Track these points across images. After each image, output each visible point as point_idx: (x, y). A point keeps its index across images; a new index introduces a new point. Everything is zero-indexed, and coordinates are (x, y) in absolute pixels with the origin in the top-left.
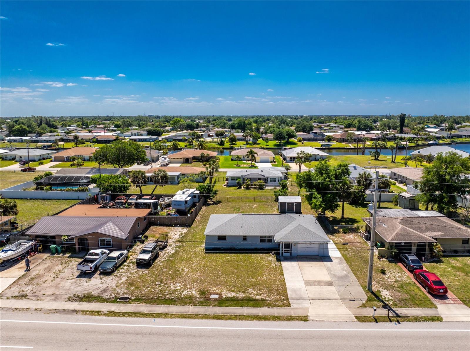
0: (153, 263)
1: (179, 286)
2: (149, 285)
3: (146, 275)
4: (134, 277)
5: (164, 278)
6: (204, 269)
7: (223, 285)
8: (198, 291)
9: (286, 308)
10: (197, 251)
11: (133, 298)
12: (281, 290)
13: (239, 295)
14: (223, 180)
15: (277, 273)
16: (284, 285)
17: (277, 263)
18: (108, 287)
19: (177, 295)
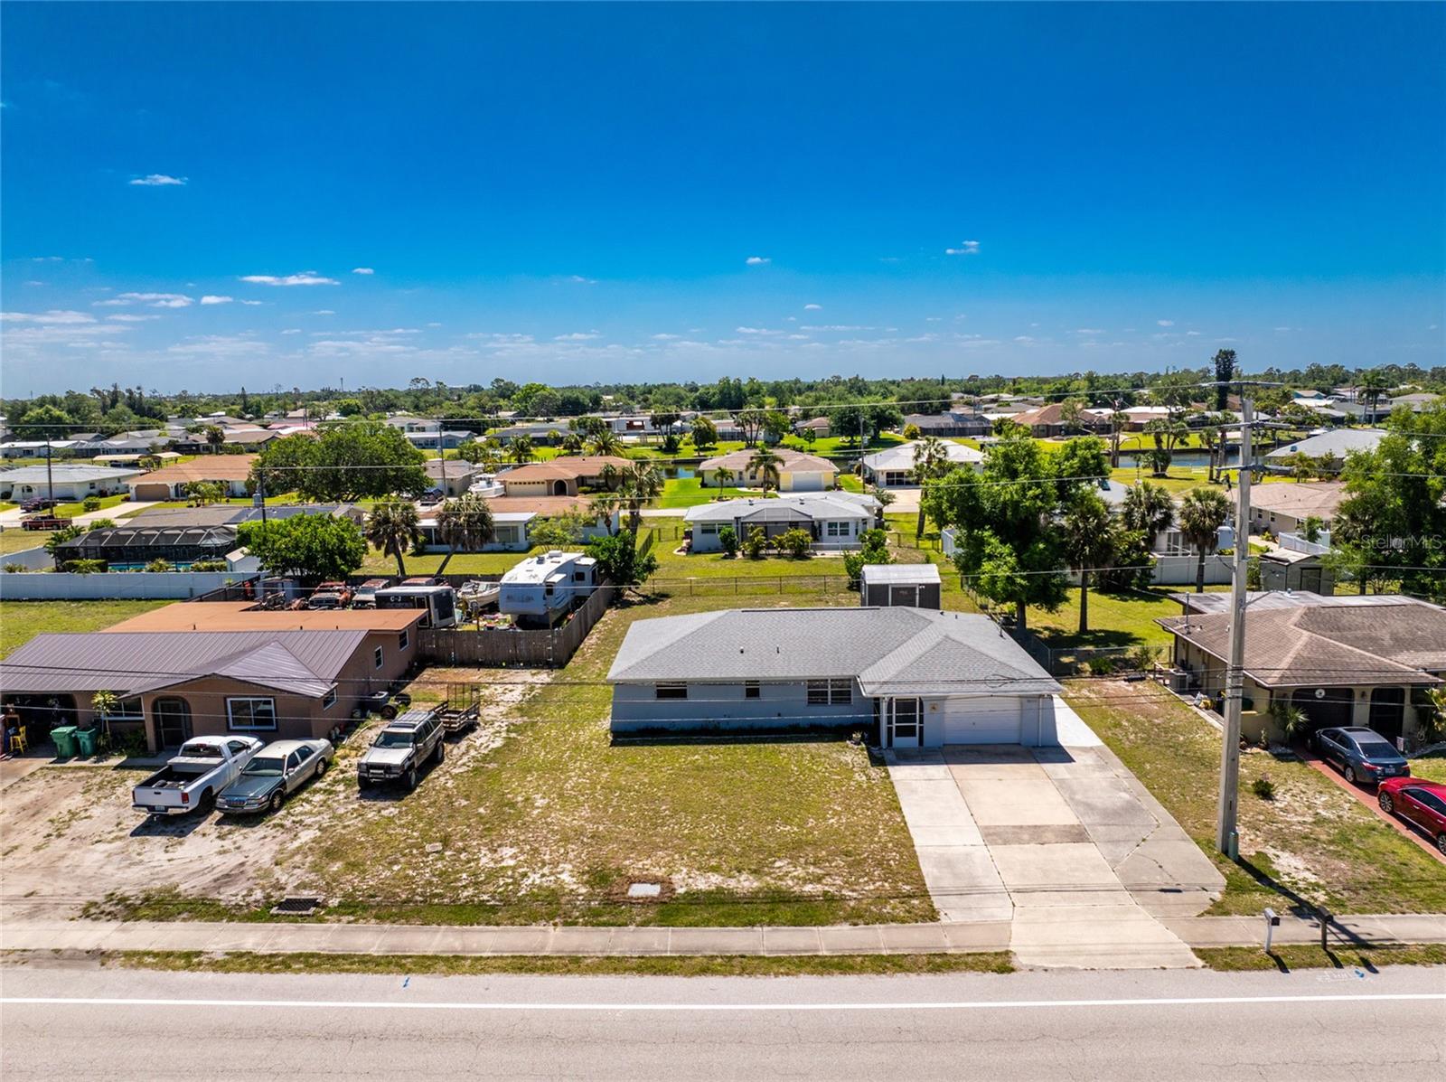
0: (419, 780)
1: (511, 857)
2: (399, 855)
3: (391, 819)
4: (344, 827)
5: (457, 829)
6: (606, 798)
7: (679, 849)
8: (583, 873)
9: (918, 923)
10: (581, 740)
11: (334, 902)
12: (894, 860)
13: (739, 881)
14: (677, 538)
15: (877, 803)
16: (904, 842)
17: (875, 773)
18: (242, 864)
19: (500, 890)
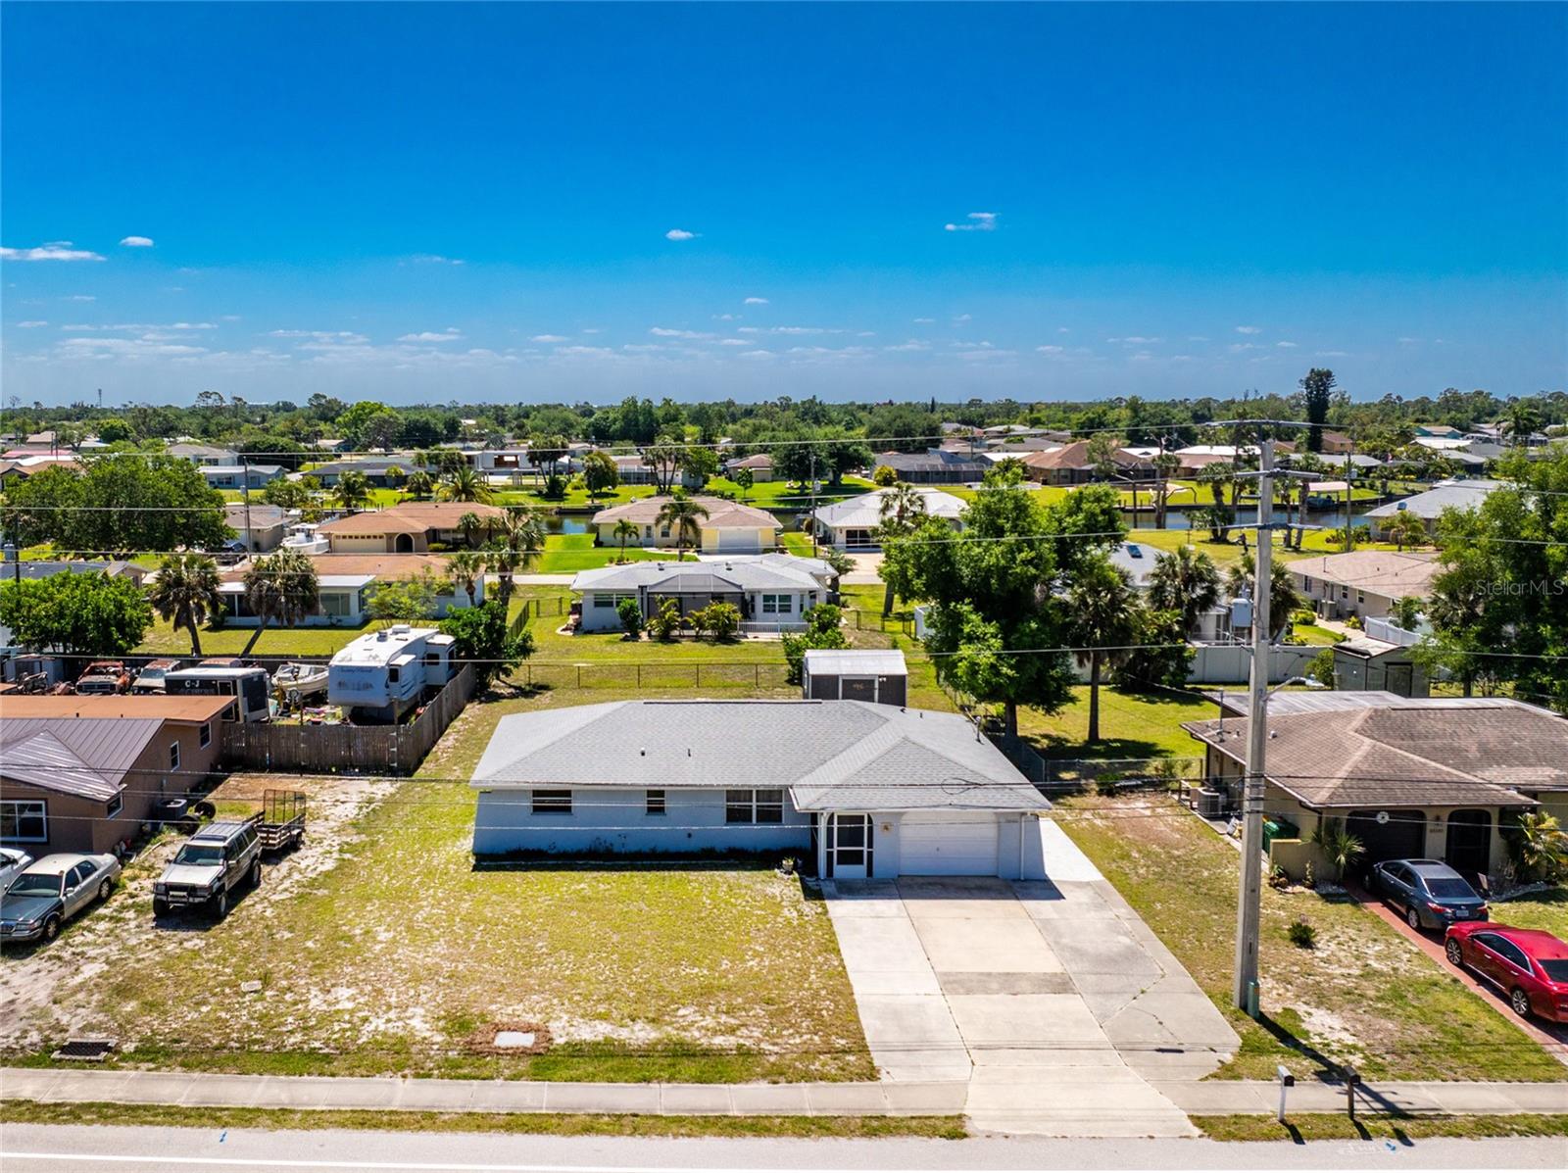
0: (230, 907)
1: (348, 998)
2: (207, 994)
3: (196, 953)
4: (138, 961)
5: (280, 965)
6: (467, 932)
7: (558, 993)
8: (439, 1019)
9: (855, 1083)
10: (435, 863)
11: (129, 1047)
12: (828, 1010)
13: (633, 1031)
14: (561, 613)
15: (809, 944)
16: (843, 992)
17: (810, 908)
18: (12, 1002)
19: (335, 1036)
